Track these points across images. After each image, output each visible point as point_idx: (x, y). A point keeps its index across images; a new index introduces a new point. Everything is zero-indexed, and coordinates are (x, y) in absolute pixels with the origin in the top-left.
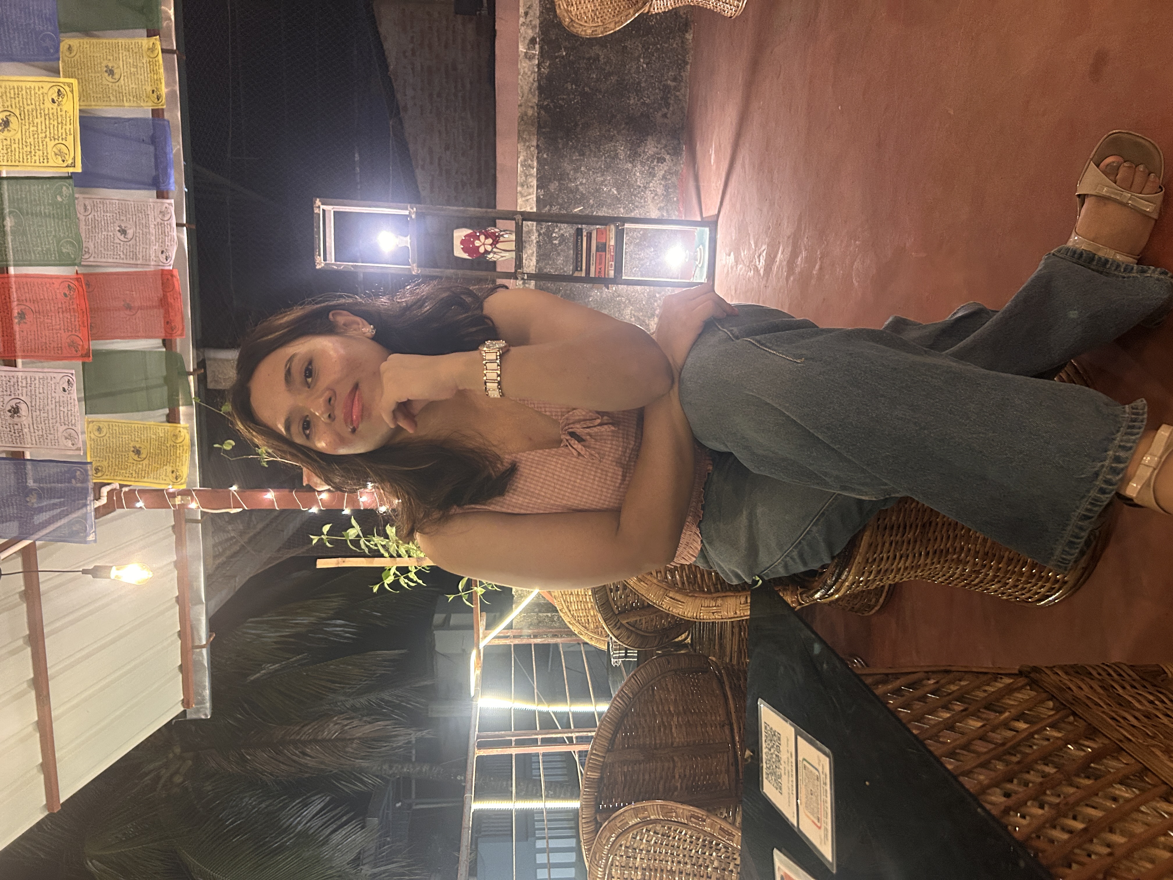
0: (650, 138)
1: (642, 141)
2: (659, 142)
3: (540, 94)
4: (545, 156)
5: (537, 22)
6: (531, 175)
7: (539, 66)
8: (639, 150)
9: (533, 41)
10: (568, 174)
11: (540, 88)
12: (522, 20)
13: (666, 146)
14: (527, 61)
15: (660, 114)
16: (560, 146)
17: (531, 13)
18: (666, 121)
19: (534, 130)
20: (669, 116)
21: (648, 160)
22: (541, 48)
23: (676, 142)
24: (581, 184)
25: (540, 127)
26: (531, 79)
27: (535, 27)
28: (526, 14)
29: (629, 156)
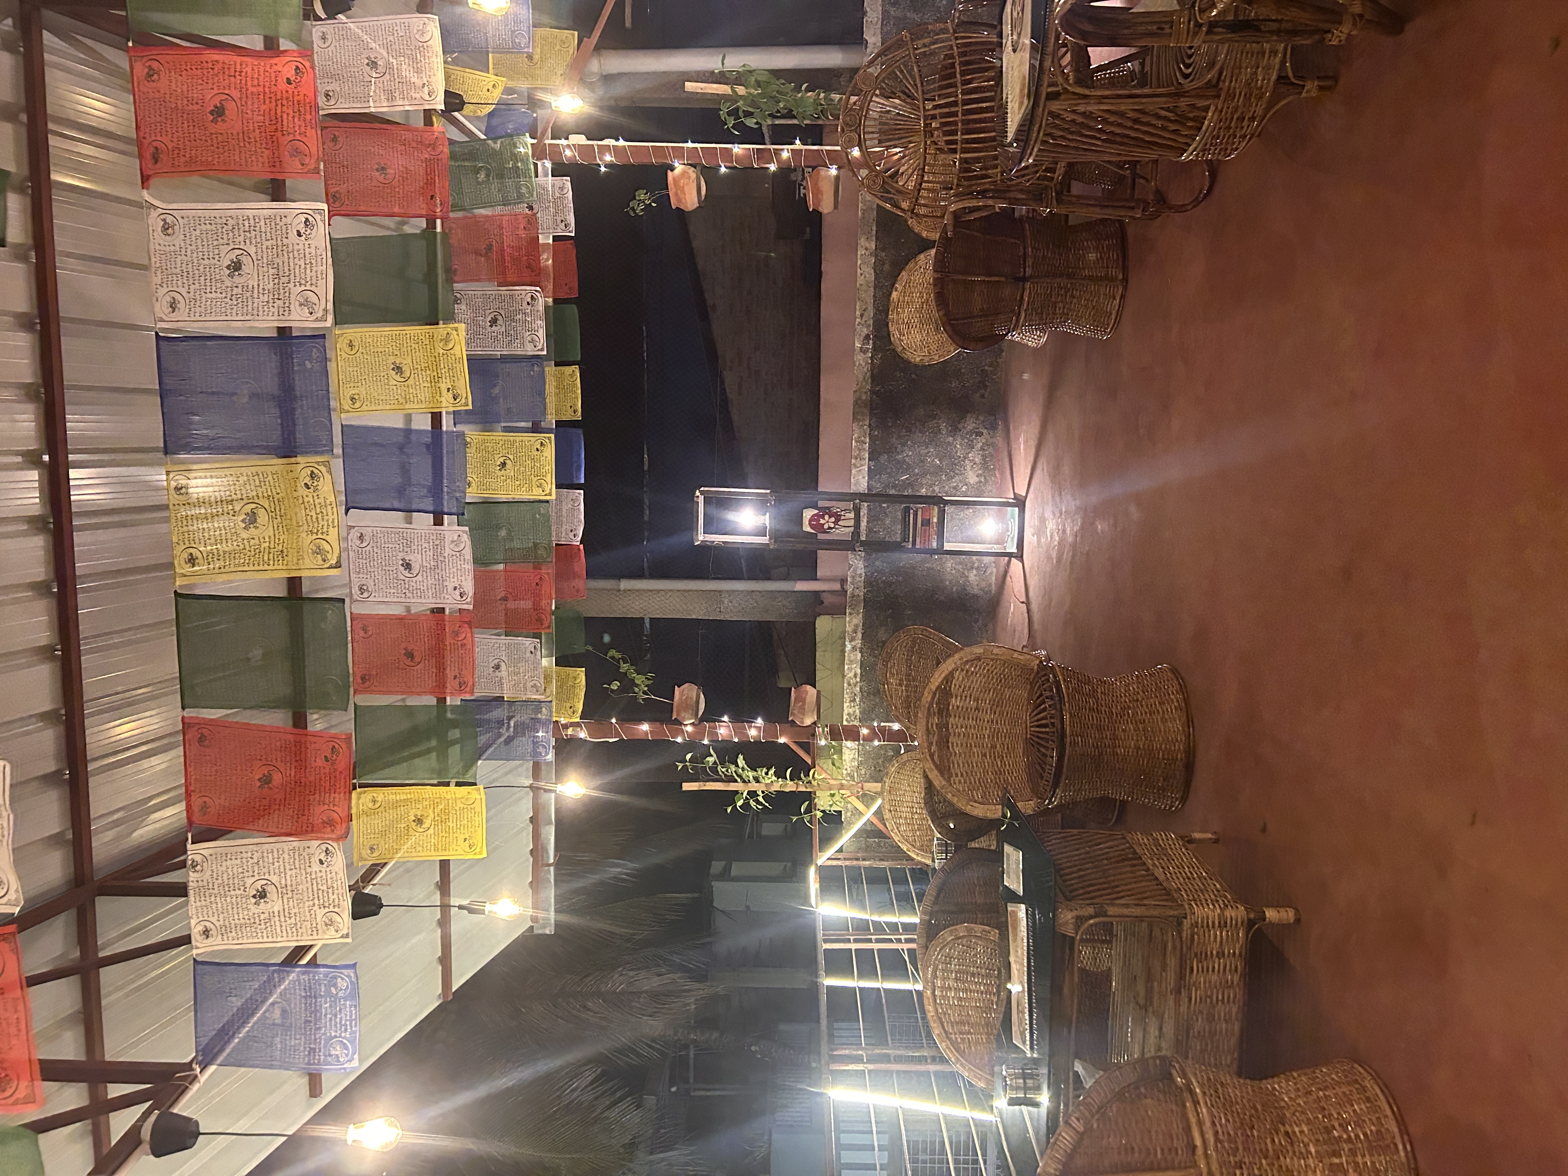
0: (969, 415)
1: (962, 418)
2: (977, 419)
3: (873, 381)
4: (876, 433)
5: (871, 322)
6: (864, 449)
7: (872, 358)
8: (960, 426)
9: (867, 337)
10: (896, 448)
11: (873, 377)
12: (858, 320)
13: (984, 422)
14: (862, 354)
15: (978, 395)
16: (890, 424)
17: (866, 313)
18: (984, 400)
19: (866, 411)
20: (986, 395)
21: (967, 434)
22: (874, 343)
23: (993, 418)
24: (907, 456)
25: (871, 409)
26: (865, 370)
27: (869, 325)
28: (862, 315)
29: (950, 432)
